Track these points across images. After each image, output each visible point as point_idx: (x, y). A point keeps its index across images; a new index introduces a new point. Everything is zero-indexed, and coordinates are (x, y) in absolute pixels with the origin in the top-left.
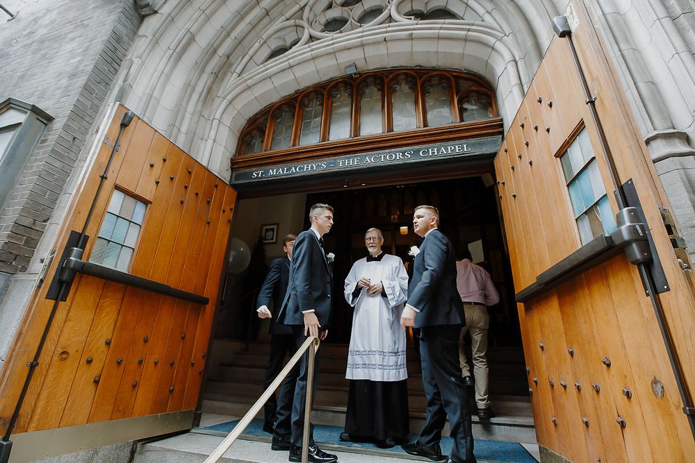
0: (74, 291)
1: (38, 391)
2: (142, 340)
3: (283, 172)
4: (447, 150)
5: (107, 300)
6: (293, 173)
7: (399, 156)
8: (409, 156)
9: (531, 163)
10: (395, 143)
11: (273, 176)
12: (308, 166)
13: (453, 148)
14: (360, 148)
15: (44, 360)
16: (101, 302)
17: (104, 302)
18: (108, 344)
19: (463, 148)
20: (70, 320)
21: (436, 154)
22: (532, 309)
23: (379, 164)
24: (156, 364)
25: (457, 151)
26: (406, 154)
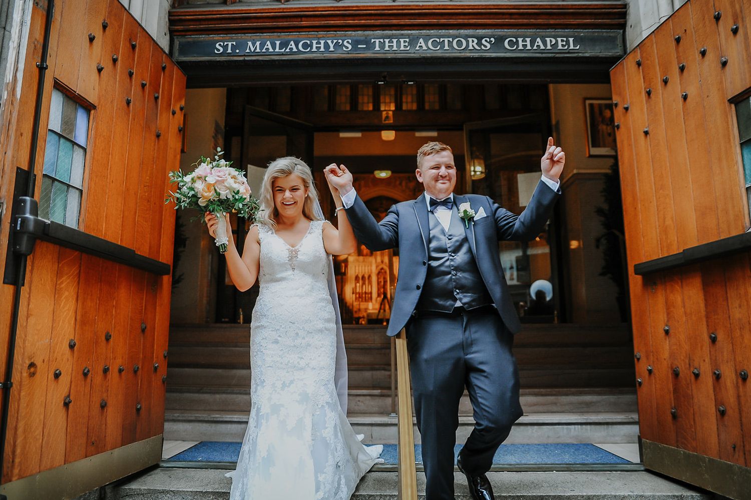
0: (30, 268)
1: (14, 424)
2: (103, 338)
3: (274, 48)
4: (545, 44)
5: (64, 278)
6: (292, 53)
7: (473, 43)
8: (489, 46)
9: (685, 98)
10: (466, 21)
11: (255, 54)
12: (319, 43)
13: (554, 41)
14: (408, 21)
15: (16, 377)
16: (58, 282)
17: (62, 283)
18: (72, 347)
19: (568, 42)
20: (31, 315)
21: (529, 47)
22: (655, 284)
23: (439, 54)
24: (120, 371)
25: (560, 47)
26: (483, 41)
